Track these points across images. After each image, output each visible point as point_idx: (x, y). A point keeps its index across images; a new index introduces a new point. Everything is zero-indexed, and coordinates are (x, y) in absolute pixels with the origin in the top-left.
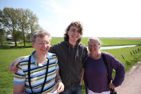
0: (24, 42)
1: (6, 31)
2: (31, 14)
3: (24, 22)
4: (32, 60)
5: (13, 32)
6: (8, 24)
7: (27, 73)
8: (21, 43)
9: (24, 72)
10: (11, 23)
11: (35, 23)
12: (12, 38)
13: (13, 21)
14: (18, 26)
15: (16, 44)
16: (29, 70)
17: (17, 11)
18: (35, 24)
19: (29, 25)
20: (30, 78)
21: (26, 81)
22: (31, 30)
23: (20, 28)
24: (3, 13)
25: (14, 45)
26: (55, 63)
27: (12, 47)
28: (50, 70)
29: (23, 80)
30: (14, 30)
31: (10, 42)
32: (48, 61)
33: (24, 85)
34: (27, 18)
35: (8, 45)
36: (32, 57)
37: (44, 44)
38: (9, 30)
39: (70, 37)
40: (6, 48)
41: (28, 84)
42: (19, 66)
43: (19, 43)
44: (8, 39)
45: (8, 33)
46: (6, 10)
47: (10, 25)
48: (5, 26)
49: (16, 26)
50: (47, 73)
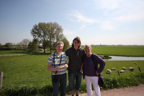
0: (51, 50)
2: (57, 26)
3: (52, 33)
4: (55, 54)
5: (43, 41)
8: (48, 50)
9: (52, 58)
10: (42, 34)
11: (60, 33)
12: (42, 46)
13: (44, 33)
14: (47, 37)
15: (45, 51)
16: (54, 58)
18: (60, 35)
19: (55, 35)
20: (54, 62)
22: (57, 40)
23: (48, 38)
24: (38, 27)
25: (43, 52)
26: (65, 57)
27: (42, 54)
28: (62, 59)
29: (52, 62)
30: (44, 39)
31: (40, 49)
32: (62, 55)
33: (51, 64)
34: (54, 30)
35: (39, 51)
36: (55, 53)
37: (60, 47)
38: (41, 40)
39: (74, 45)
40: (37, 54)
41: (53, 64)
43: (47, 50)
44: (40, 47)
45: (40, 42)
46: (40, 25)
47: (42, 36)
48: (39, 36)
49: (46, 37)
50: (61, 61)
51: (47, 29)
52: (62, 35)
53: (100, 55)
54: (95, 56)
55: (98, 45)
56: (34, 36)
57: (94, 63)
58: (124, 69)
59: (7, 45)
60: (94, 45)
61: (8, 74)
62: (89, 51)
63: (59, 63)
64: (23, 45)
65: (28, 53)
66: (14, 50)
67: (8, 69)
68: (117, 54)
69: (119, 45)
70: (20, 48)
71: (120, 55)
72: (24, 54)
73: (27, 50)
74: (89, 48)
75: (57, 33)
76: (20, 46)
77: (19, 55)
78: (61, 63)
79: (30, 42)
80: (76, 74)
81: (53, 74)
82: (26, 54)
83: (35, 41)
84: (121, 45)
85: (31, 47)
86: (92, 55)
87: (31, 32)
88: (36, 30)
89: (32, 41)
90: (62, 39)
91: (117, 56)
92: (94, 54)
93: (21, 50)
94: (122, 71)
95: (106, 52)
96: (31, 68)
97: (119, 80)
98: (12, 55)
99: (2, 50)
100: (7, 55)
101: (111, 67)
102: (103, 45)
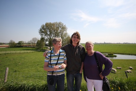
1: (46, 39)
2: (62, 25)
3: (57, 32)
5: (49, 40)
6: (47, 34)
7: (50, 57)
9: (49, 57)
10: (49, 33)
11: (65, 32)
12: (48, 44)
14: (53, 35)
17: (53, 24)
21: (49, 61)
23: (54, 36)
24: (45, 27)
25: (49, 49)
26: (64, 55)
28: (60, 58)
30: (50, 38)
31: (47, 47)
34: (59, 29)
35: (45, 49)
38: (47, 38)
39: (73, 41)
41: (50, 62)
42: (47, 54)
44: (46, 45)
45: (47, 40)
46: (47, 25)
47: (48, 35)
48: (45, 35)
49: (51, 35)
50: (58, 59)
51: (53, 29)
52: (66, 34)
53: (104, 53)
54: (98, 54)
55: (102, 43)
56: (41, 35)
57: (97, 63)
58: (131, 69)
59: (20, 43)
60: (97, 43)
61: (19, 68)
62: (91, 49)
63: (56, 62)
64: (33, 43)
65: (36, 50)
66: (25, 47)
67: (19, 64)
68: (123, 53)
69: (125, 43)
70: (30, 46)
71: (126, 53)
72: (33, 51)
73: (35, 47)
74: (91, 46)
75: (62, 32)
76: (30, 44)
77: (29, 51)
78: (59, 62)
79: (38, 40)
80: (75, 75)
81: (48, 74)
82: (34, 51)
83: (42, 39)
84: (127, 43)
85: (39, 45)
86: (95, 53)
87: (39, 31)
88: (43, 29)
89: (40, 39)
90: (66, 37)
91: (123, 54)
92: (97, 52)
93: (31, 47)
94: (129, 70)
95: (110, 50)
96: (38, 63)
97: (127, 83)
98: (23, 52)
99: (16, 47)
100: (19, 52)
101: (116, 65)
102: (107, 43)
